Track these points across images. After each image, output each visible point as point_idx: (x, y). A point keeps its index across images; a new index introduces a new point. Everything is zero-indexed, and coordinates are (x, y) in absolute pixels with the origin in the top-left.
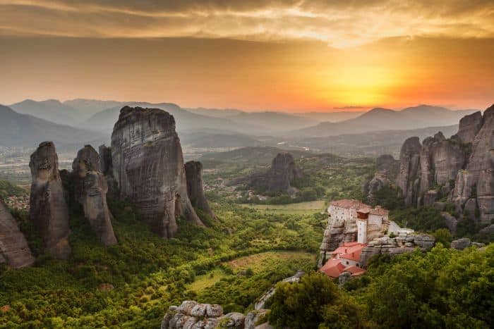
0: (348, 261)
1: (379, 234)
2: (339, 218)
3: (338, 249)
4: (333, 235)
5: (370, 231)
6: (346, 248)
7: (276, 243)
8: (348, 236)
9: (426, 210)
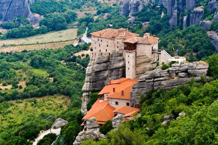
0: (118, 101)
1: (148, 66)
2: (103, 51)
3: (104, 88)
4: (97, 73)
5: (139, 64)
6: (114, 86)
7: (21, 87)
8: (114, 72)
9: (193, 31)
